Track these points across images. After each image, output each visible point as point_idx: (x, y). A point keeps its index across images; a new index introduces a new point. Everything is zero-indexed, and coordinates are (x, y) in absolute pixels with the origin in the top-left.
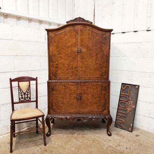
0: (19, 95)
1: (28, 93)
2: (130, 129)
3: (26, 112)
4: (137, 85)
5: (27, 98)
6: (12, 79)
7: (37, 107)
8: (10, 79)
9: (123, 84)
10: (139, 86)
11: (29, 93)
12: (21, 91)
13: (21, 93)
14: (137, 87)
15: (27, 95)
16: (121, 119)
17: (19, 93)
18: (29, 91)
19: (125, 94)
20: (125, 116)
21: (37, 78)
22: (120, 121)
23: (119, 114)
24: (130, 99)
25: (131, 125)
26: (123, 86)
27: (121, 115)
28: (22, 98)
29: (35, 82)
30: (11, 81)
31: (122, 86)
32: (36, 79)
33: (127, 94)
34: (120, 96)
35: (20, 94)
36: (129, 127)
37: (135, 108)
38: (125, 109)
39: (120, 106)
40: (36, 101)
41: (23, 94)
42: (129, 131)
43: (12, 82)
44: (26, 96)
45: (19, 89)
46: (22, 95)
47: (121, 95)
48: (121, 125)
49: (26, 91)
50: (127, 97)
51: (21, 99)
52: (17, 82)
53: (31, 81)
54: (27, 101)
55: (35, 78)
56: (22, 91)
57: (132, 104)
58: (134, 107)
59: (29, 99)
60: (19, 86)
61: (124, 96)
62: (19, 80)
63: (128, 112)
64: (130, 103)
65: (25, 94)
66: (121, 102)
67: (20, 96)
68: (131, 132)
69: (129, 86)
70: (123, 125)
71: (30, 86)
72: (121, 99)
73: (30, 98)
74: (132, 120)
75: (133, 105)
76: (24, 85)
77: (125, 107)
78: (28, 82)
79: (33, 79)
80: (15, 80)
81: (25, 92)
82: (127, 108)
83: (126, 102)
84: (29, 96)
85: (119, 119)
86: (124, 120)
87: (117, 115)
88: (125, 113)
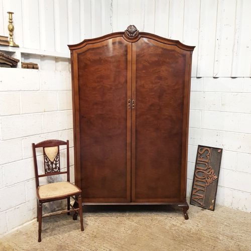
0: (45, 165)
1: (56, 161)
2: (211, 207)
4: (219, 149)
5: (56, 168)
6: (35, 144)
7: (68, 180)
8: (33, 144)
9: (199, 146)
10: (222, 150)
11: (58, 162)
12: (47, 160)
13: (48, 162)
14: (219, 151)
15: (56, 164)
16: (199, 195)
17: (45, 162)
18: (58, 160)
19: (203, 160)
20: (204, 190)
21: (68, 141)
22: (197, 197)
23: (195, 187)
24: (210, 167)
25: (213, 201)
26: (200, 149)
27: (198, 188)
28: (49, 169)
29: (65, 146)
30: (35, 146)
31: (198, 149)
32: (67, 143)
33: (206, 161)
34: (196, 163)
36: (210, 204)
37: (218, 179)
38: (204, 180)
39: (197, 175)
40: (68, 172)
41: (50, 163)
42: (211, 210)
43: (36, 149)
44: (54, 166)
45: (44, 157)
46: (48, 165)
47: (198, 162)
48: (199, 202)
49: (55, 160)
50: (206, 164)
52: (42, 148)
53: (60, 146)
54: (56, 172)
56: (49, 160)
57: (213, 173)
58: (216, 177)
60: (44, 154)
61: (202, 163)
62: (45, 144)
63: (208, 185)
64: (210, 172)
66: (198, 170)
67: (47, 167)
68: (213, 210)
69: (208, 149)
70: (202, 202)
71: (58, 153)
72: (197, 167)
73: (59, 169)
74: (214, 195)
75: (215, 174)
76: (51, 151)
77: (204, 178)
78: (56, 148)
79: (63, 143)
80: (40, 145)
81: (52, 161)
82: (207, 179)
83: (204, 171)
84: (58, 165)
85: (196, 194)
86: (202, 196)
87: (193, 189)
88: (203, 185)
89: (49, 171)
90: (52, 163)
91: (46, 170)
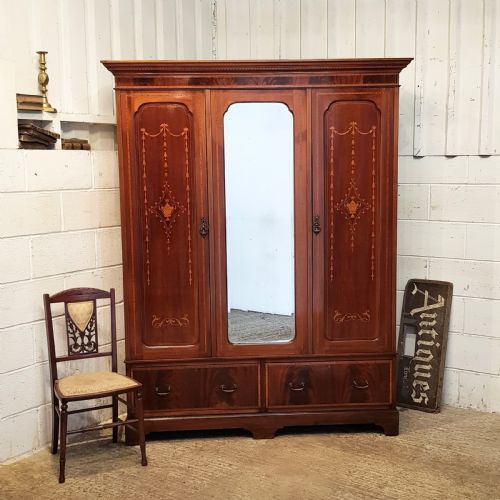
0: (68, 338)
1: (90, 331)
3: (94, 381)
5: (89, 344)
6: (51, 295)
7: (114, 370)
8: (46, 297)
11: (94, 332)
12: (72, 328)
13: (74, 333)
15: (89, 337)
17: (68, 332)
18: (93, 328)
21: (113, 290)
28: (76, 346)
29: (108, 301)
30: (49, 300)
32: (111, 295)
35: (70, 335)
40: (114, 354)
41: (77, 335)
43: (52, 305)
44: (86, 341)
45: (67, 321)
46: (75, 339)
49: (87, 327)
51: (73, 349)
53: (98, 301)
54: (89, 352)
55: (109, 291)
56: (77, 328)
59: (92, 347)
60: (67, 314)
62: (68, 297)
65: (82, 334)
67: (72, 342)
71: (94, 314)
73: (96, 345)
76: (80, 311)
78: (90, 303)
79: (101, 294)
80: (58, 298)
81: (82, 329)
84: (93, 339)
89: (76, 351)
91: (70, 349)
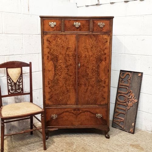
0: (8, 86)
1: (19, 82)
2: (131, 130)
4: (139, 73)
7: (31, 101)
9: (121, 71)
10: (142, 73)
11: (21, 83)
12: (10, 81)
13: (11, 83)
14: (140, 75)
15: (19, 85)
16: (120, 118)
17: (8, 82)
18: (21, 81)
19: (124, 84)
20: (124, 113)
21: (31, 63)
22: (119, 120)
23: (117, 110)
24: (131, 91)
25: (133, 124)
26: (122, 73)
27: (120, 112)
28: (12, 89)
29: (28, 68)
31: (120, 74)
32: (30, 65)
33: (127, 85)
34: (118, 88)
35: (9, 84)
36: (130, 127)
37: (138, 103)
38: (125, 104)
39: (118, 100)
40: (31, 93)
41: (13, 84)
42: (130, 132)
44: (17, 87)
45: (7, 77)
46: (12, 86)
47: (119, 86)
48: (120, 125)
49: (18, 81)
50: (127, 88)
51: (11, 91)
53: (23, 68)
54: (19, 93)
55: (29, 63)
56: (12, 81)
57: (133, 97)
58: (136, 101)
59: (20, 90)
61: (123, 87)
62: (8, 65)
63: (128, 108)
64: (131, 96)
66: (120, 94)
67: (10, 88)
68: (133, 133)
69: (129, 73)
70: (123, 125)
71: (21, 74)
72: (119, 91)
73: (22, 90)
74: (134, 118)
75: (135, 98)
76: (14, 72)
77: (125, 101)
78: (19, 69)
79: (26, 65)
81: (15, 81)
82: (127, 103)
83: (125, 95)
84: (21, 86)
85: (117, 117)
86: (123, 119)
87: (115, 112)
88: (124, 109)
89: (12, 92)
90: (15, 84)
91: (9, 91)
